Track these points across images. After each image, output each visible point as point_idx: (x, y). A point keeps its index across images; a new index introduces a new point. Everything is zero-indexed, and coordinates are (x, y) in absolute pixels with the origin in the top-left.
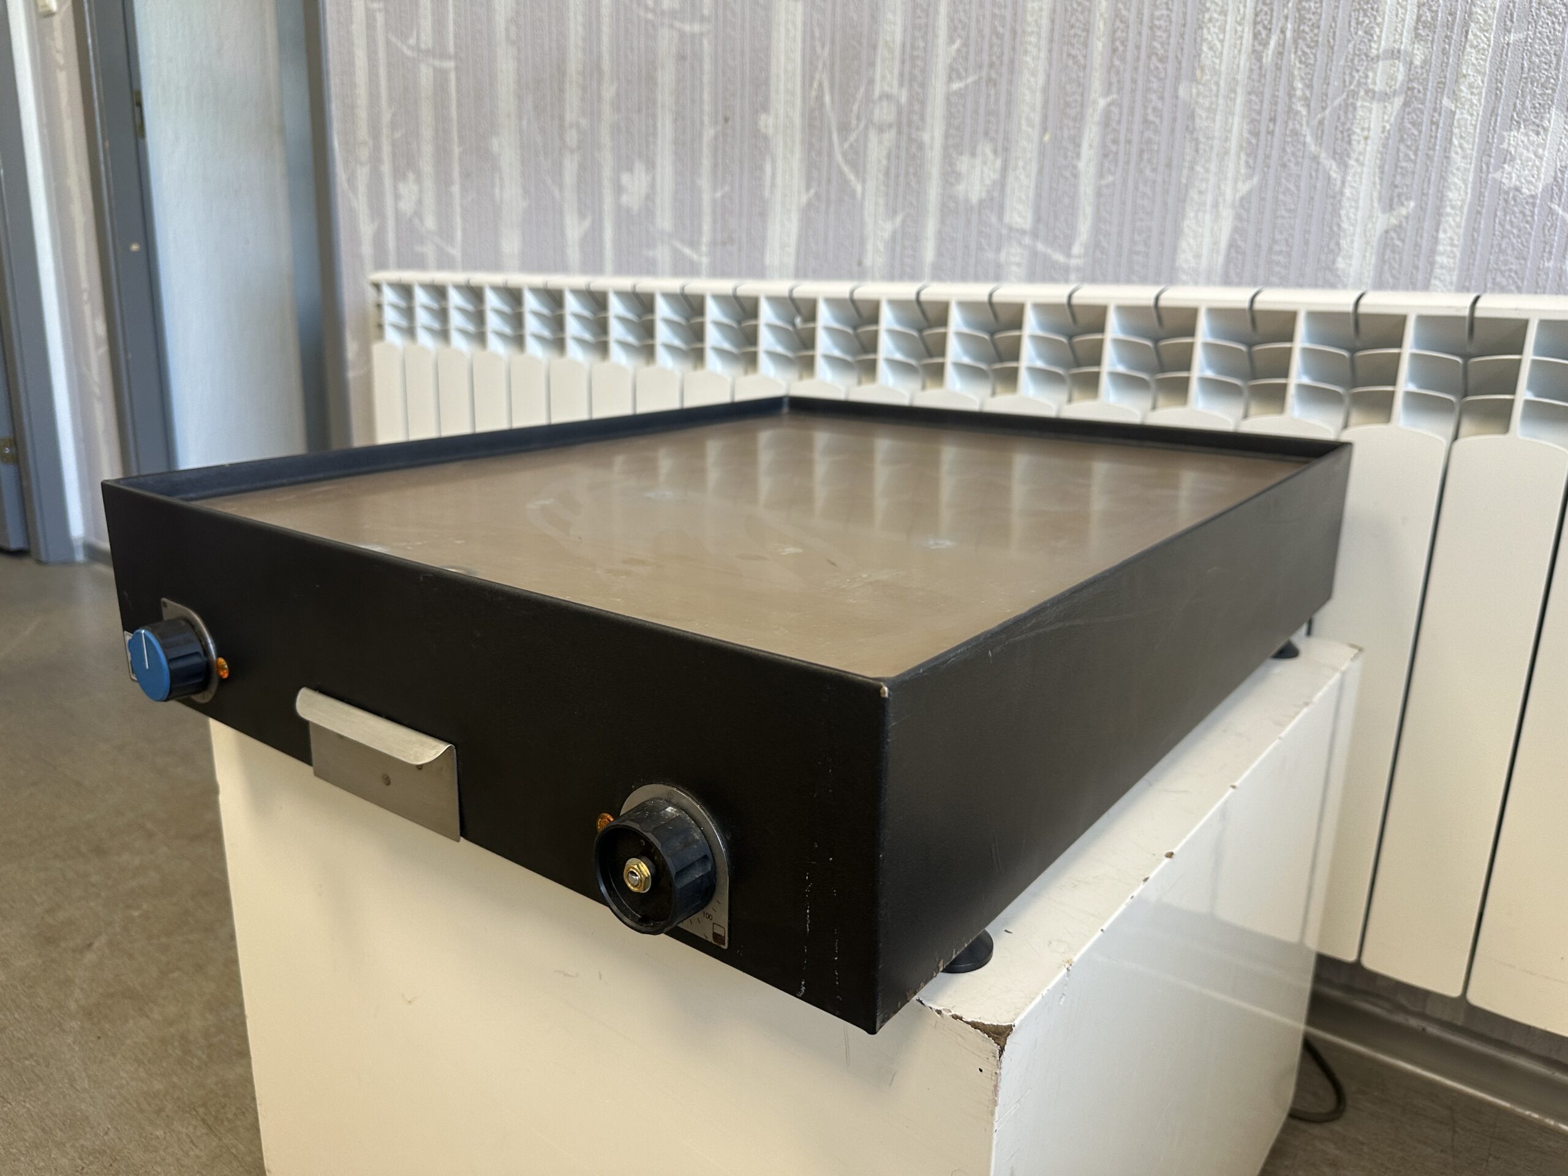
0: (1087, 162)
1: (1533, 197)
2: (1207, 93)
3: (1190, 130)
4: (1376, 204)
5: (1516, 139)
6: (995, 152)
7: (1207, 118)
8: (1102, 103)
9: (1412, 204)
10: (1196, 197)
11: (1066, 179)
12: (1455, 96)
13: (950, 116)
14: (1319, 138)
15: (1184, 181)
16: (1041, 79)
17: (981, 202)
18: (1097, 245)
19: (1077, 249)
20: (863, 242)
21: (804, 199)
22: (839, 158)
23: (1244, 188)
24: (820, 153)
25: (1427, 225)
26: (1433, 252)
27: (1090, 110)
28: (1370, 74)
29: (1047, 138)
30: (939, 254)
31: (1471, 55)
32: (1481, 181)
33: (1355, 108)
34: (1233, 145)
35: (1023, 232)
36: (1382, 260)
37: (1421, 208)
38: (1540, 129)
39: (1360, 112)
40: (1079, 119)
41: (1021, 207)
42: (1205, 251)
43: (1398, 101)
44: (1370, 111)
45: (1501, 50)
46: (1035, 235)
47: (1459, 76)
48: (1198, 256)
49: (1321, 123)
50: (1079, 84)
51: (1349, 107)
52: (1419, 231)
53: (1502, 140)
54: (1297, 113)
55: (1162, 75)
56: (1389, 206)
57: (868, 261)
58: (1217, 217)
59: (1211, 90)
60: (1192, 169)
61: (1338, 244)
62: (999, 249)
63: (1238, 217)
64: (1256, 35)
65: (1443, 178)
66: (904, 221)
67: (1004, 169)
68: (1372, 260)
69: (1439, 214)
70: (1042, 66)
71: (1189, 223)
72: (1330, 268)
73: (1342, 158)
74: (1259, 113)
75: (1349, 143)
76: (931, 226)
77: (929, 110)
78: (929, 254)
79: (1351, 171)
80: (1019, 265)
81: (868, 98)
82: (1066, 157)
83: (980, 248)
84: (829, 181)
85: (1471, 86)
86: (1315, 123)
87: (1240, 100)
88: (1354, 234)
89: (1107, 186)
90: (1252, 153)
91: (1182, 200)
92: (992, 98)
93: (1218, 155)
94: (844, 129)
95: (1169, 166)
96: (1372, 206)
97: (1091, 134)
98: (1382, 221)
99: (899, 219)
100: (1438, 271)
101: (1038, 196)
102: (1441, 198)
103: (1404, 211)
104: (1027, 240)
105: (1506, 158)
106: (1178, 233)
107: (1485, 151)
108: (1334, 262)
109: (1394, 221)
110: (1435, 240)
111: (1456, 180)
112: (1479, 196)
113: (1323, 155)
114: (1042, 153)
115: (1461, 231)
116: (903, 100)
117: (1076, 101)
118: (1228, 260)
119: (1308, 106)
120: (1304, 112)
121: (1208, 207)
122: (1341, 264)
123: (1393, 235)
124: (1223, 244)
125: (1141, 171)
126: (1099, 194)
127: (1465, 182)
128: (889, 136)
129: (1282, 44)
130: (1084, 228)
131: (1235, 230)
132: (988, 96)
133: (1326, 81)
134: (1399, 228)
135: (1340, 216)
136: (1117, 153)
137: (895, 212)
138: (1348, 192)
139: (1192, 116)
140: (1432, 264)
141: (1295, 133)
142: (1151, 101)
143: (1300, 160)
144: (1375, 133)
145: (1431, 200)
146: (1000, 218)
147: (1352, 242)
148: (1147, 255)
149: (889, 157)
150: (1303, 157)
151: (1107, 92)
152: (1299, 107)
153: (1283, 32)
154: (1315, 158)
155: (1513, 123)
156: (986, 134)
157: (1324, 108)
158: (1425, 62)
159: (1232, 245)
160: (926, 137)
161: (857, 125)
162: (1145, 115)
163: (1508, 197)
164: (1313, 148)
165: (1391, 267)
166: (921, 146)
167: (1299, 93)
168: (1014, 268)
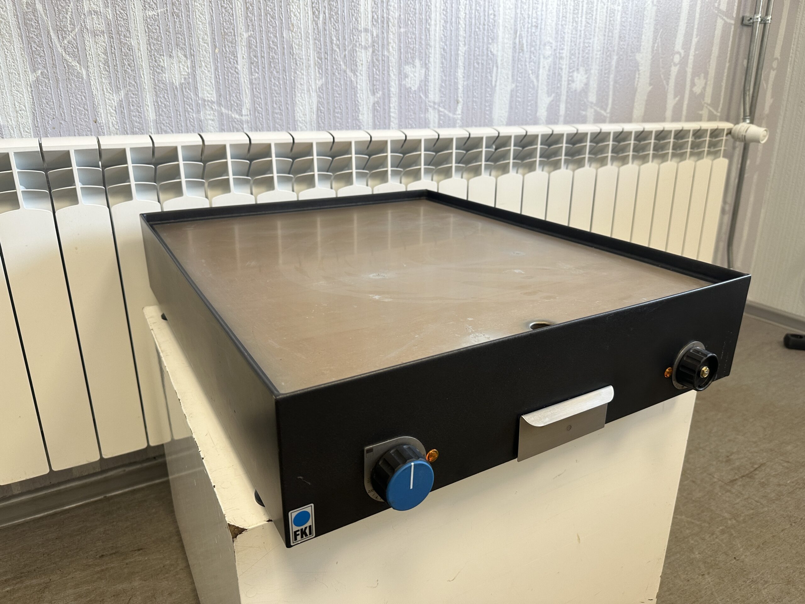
0: (242, 65)
1: (415, 91)
2: (297, 37)
3: (291, 54)
4: (369, 92)
5: (408, 69)
6: (185, 56)
7: (299, 49)
8: (245, 35)
9: (381, 93)
10: (299, 86)
11: (232, 74)
12: (388, 50)
13: (149, 31)
14: (345, 64)
15: (293, 78)
16: (208, 17)
17: (181, 84)
18: (255, 109)
19: (244, 112)
20: (95, 108)
21: (32, 77)
22: (60, 49)
23: (319, 83)
24: (40, 45)
25: (386, 100)
26: (389, 112)
27: (240, 39)
28: (360, 37)
29: (217, 51)
30: (158, 114)
31: (391, 36)
32: (400, 85)
33: (356, 51)
34: (312, 62)
35: (212, 102)
36: (374, 116)
37: (384, 94)
38: (414, 66)
39: (358, 53)
40: (234, 43)
41: (208, 89)
42: (307, 112)
43: (371, 50)
44: (362, 53)
45: (399, 35)
46: (220, 104)
47: (388, 43)
48: (305, 115)
49: (345, 56)
50: (231, 24)
51: (353, 50)
52: (384, 103)
53: (404, 69)
54: (335, 51)
55: (274, 25)
56: (374, 94)
57: (102, 120)
58: (310, 96)
59: (298, 36)
60: (295, 73)
61: (358, 109)
62: (198, 112)
63: (319, 96)
64: (314, 13)
65: (389, 83)
66: (127, 94)
67: (193, 67)
68: (371, 115)
69: (389, 97)
70: (206, 10)
71: (298, 99)
72: (357, 119)
73: (354, 72)
74: (321, 49)
75: (356, 66)
76: (149, 99)
77: (132, 25)
78: (151, 115)
79: (359, 78)
80: (213, 120)
81: (79, 11)
82: (230, 63)
83: (186, 111)
84: (54, 65)
85: (392, 47)
86: (342, 56)
87: (311, 42)
88: (363, 105)
89: (255, 79)
90: (320, 68)
91: (293, 88)
92: (178, 25)
93: (306, 67)
94: (61, 30)
95: (284, 70)
96: (368, 93)
97: (242, 52)
98: (372, 99)
99: (122, 93)
100: (392, 119)
101: (217, 82)
102: (389, 91)
103: (378, 95)
104: (215, 107)
105: (406, 76)
106: (294, 104)
107: (400, 73)
108: (358, 116)
109: (376, 100)
110: (390, 108)
111: (392, 83)
112: (400, 90)
113: (348, 70)
114: (215, 60)
115: (397, 103)
116: (110, 17)
117: (231, 33)
118: (318, 116)
119: (339, 48)
120: (338, 50)
121: (306, 92)
122: (361, 117)
123: (376, 105)
124: (315, 109)
125: (272, 72)
126: (251, 83)
127: (395, 84)
128: (103, 40)
129: (325, 19)
130: (247, 101)
131: (319, 102)
132: (175, 22)
133: (344, 38)
134: (378, 102)
135: (357, 97)
136: (258, 62)
137: (118, 89)
138: (359, 86)
139: (291, 47)
140: (390, 116)
141: (336, 60)
142: (270, 37)
143: (340, 72)
144: (364, 62)
145: (386, 91)
146: (197, 95)
147: (363, 108)
148: (281, 114)
149: (105, 53)
150: (341, 71)
151: (247, 31)
152: (335, 48)
153: (324, 13)
154: (345, 72)
155: (407, 63)
156: (177, 45)
157: (345, 50)
158: (377, 36)
159: (318, 109)
160: (134, 43)
161: (73, 30)
162: (269, 45)
163: (408, 90)
164: (343, 67)
165: (377, 118)
166: (130, 48)
167: (335, 42)
168: (210, 122)
